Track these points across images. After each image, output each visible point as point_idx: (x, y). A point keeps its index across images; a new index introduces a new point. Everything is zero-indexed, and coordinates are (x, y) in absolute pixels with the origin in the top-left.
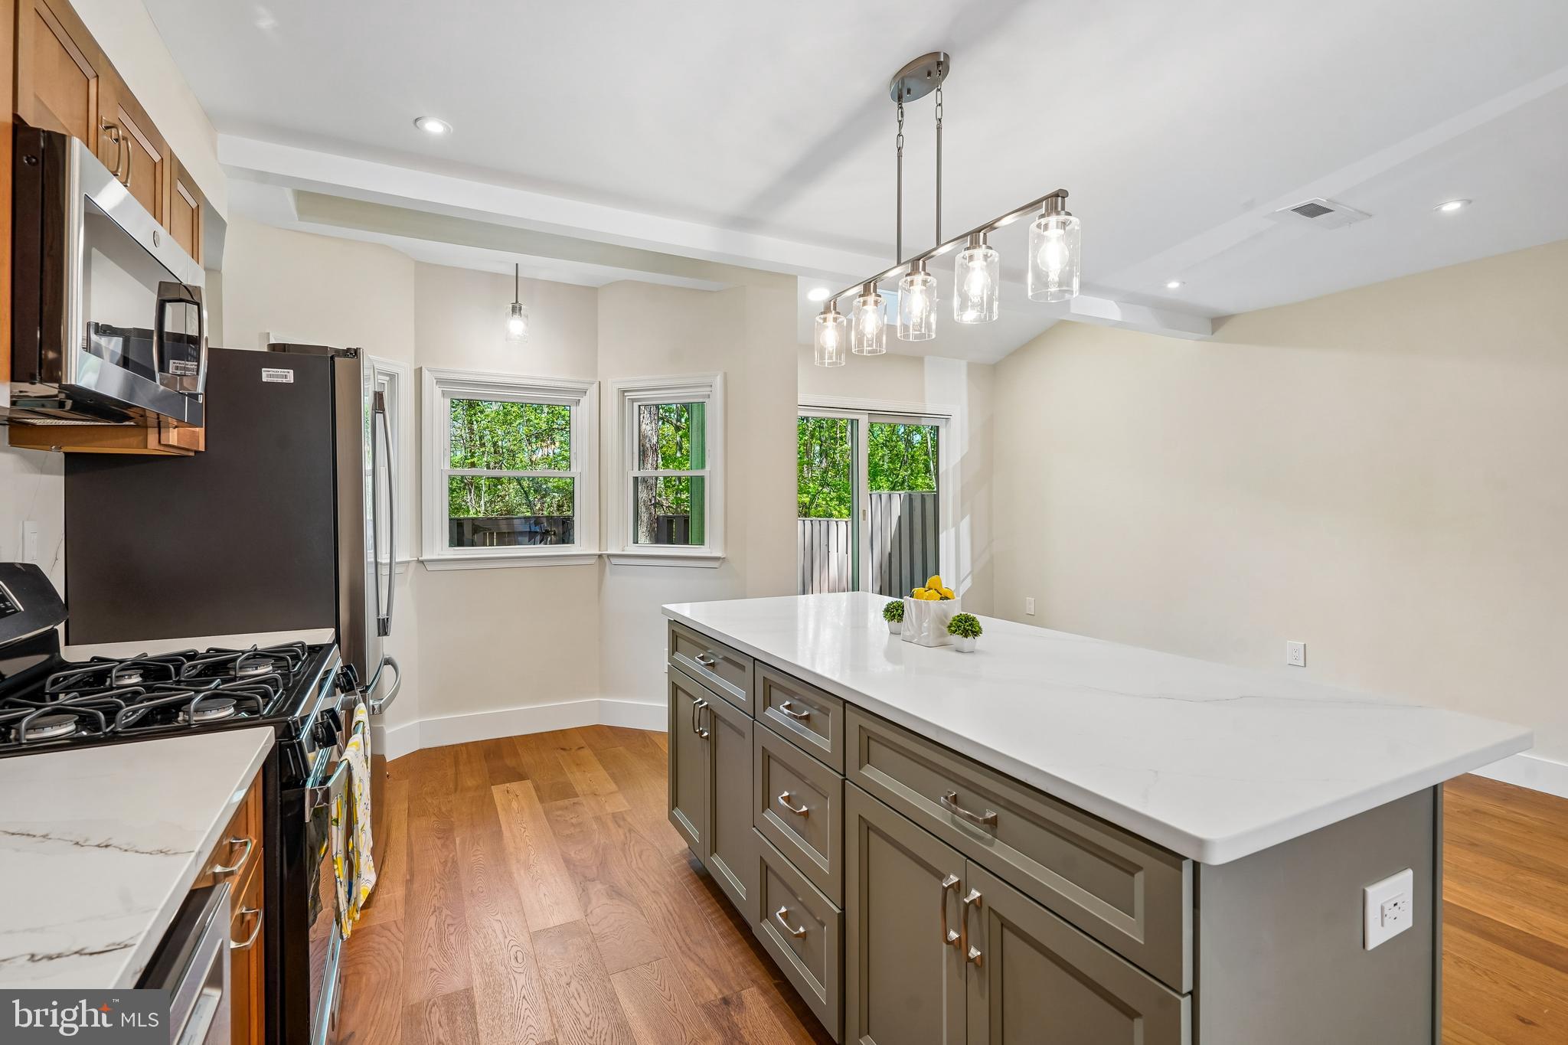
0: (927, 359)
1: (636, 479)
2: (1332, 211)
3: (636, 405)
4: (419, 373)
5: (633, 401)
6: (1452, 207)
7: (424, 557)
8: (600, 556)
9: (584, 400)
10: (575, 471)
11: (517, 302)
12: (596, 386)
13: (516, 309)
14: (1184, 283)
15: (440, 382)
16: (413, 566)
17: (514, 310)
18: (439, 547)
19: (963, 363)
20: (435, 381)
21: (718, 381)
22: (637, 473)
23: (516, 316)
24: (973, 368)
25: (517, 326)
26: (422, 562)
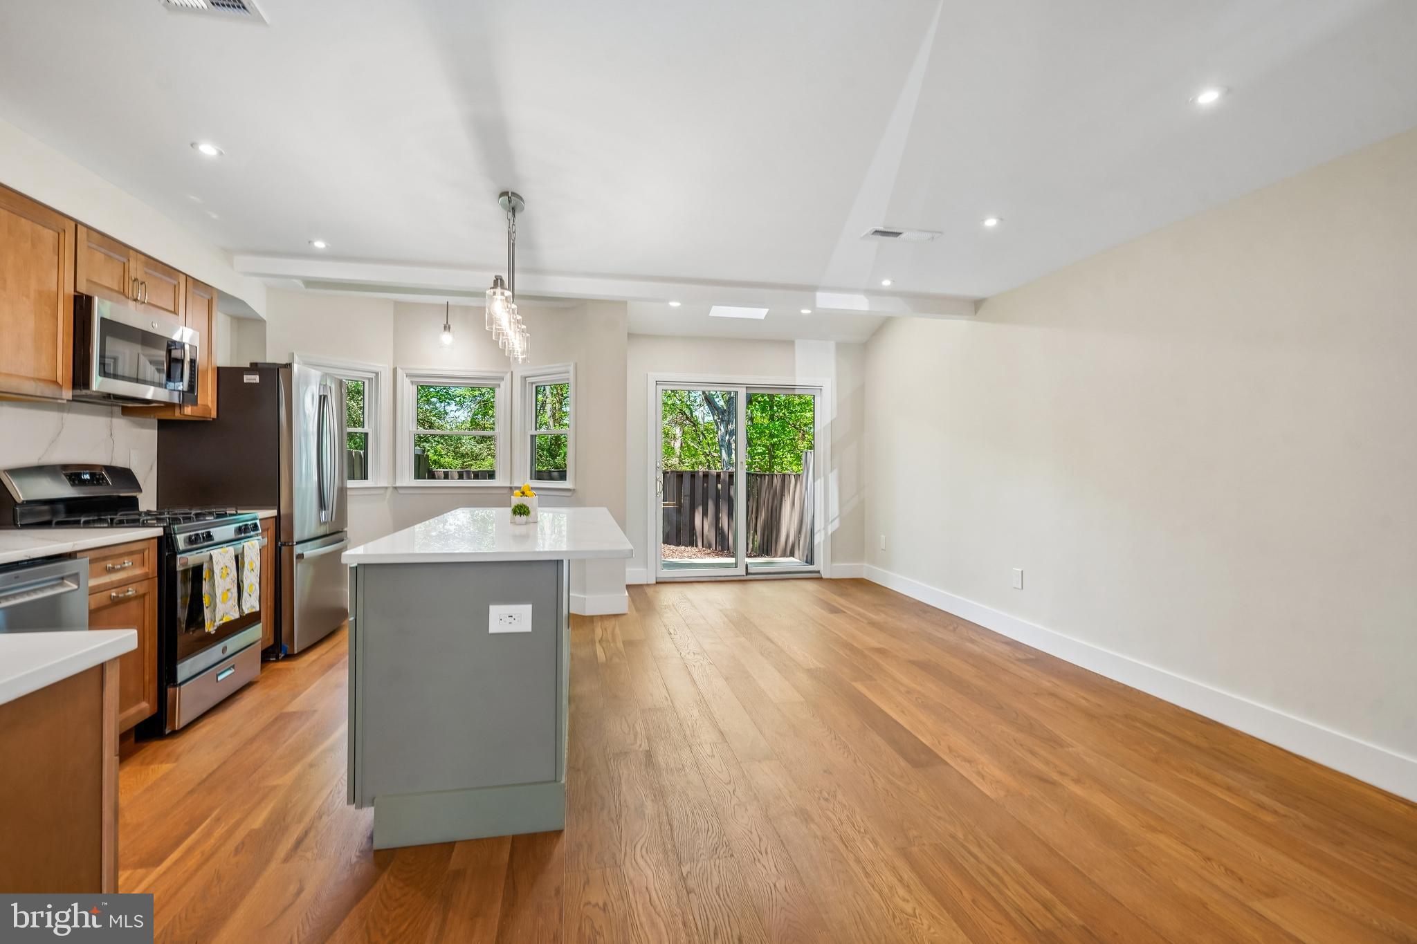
0: (797, 342)
1: (532, 436)
2: (901, 233)
3: (534, 386)
4: (395, 370)
5: (532, 383)
6: (991, 222)
7: (398, 484)
8: (511, 488)
9: (502, 384)
10: (497, 430)
11: (447, 323)
12: (509, 374)
13: (447, 328)
14: (894, 281)
15: (408, 376)
16: (389, 491)
17: (445, 327)
18: (407, 478)
19: (832, 345)
20: (405, 375)
21: (571, 369)
22: (534, 432)
23: (446, 332)
24: (841, 347)
25: (447, 338)
26: (396, 488)
